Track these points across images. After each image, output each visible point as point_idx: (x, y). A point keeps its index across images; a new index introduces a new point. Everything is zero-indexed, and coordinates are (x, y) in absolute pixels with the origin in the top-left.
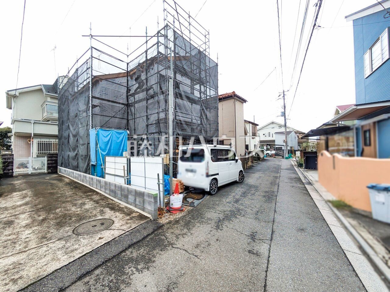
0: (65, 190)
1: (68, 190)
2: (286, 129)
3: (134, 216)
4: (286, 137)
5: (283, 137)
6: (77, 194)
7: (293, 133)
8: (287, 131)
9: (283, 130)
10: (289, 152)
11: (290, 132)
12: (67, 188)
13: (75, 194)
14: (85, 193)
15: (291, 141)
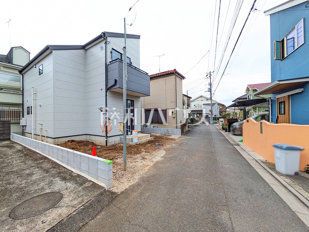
0: (13, 158)
1: (17, 158)
2: (211, 102)
3: (87, 186)
4: (212, 108)
5: (209, 108)
6: (26, 162)
7: (216, 105)
8: (212, 103)
9: (209, 102)
10: (213, 119)
11: (214, 104)
12: (16, 156)
13: (24, 163)
14: (35, 161)
15: (215, 110)
